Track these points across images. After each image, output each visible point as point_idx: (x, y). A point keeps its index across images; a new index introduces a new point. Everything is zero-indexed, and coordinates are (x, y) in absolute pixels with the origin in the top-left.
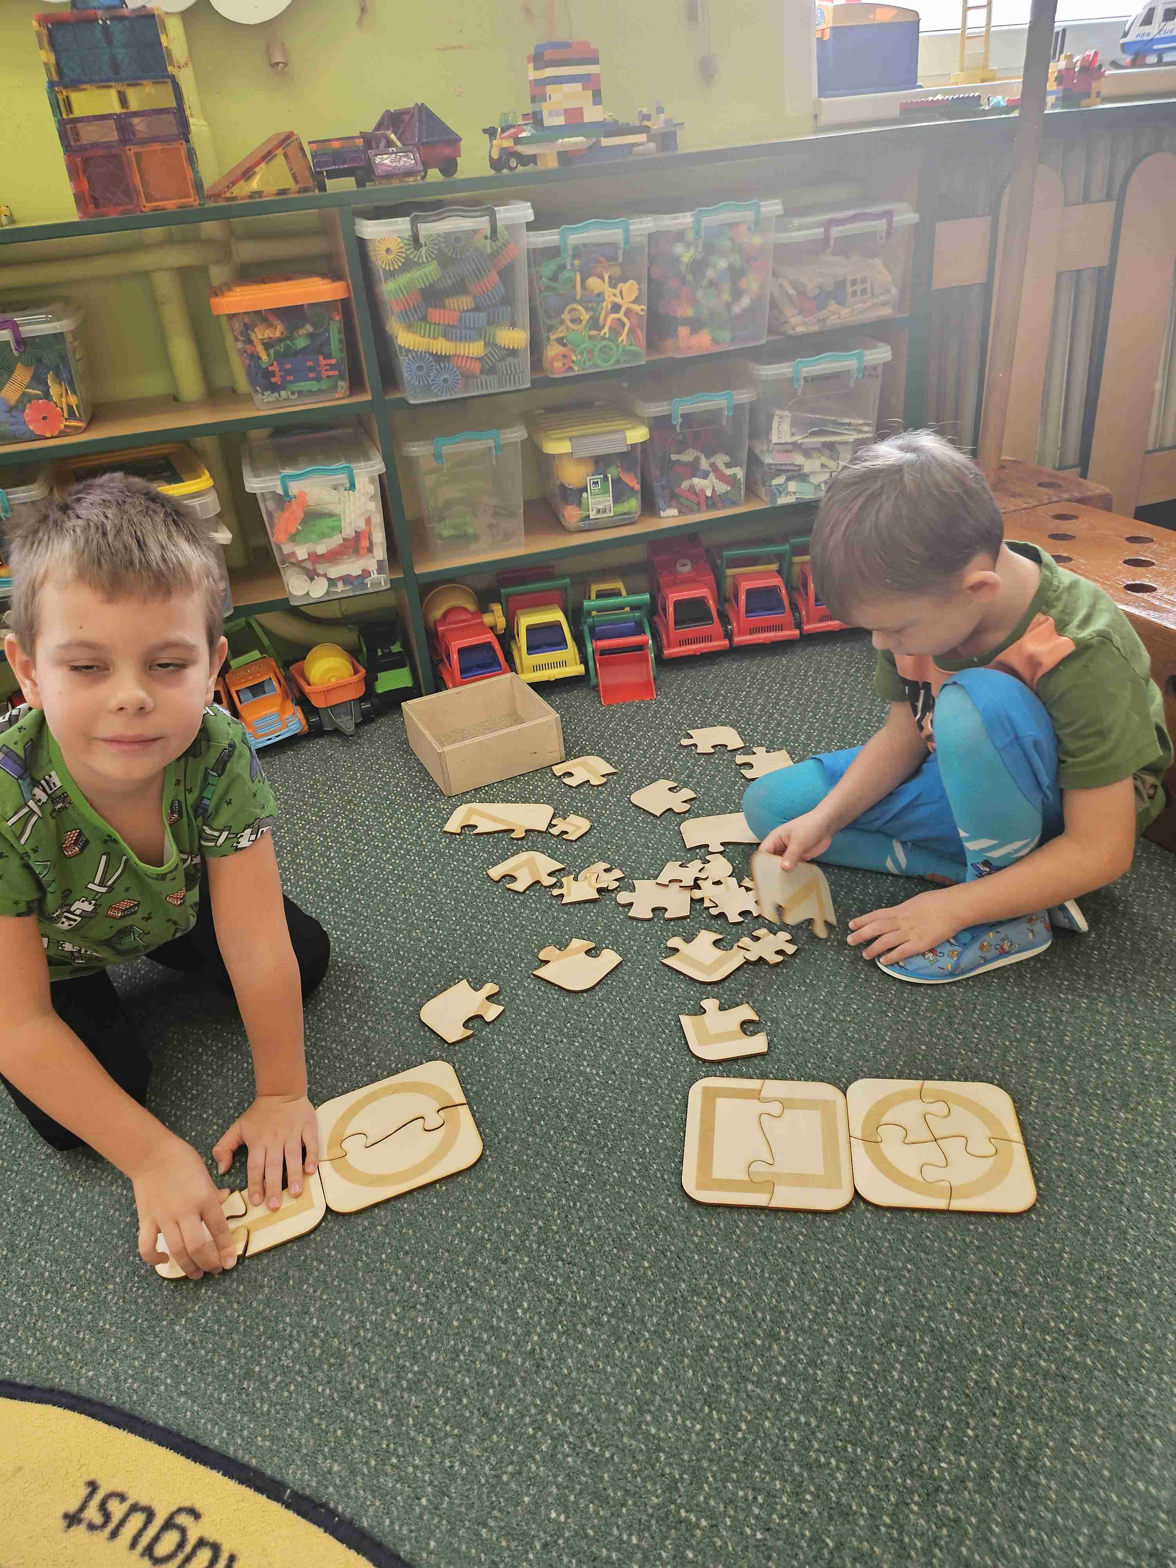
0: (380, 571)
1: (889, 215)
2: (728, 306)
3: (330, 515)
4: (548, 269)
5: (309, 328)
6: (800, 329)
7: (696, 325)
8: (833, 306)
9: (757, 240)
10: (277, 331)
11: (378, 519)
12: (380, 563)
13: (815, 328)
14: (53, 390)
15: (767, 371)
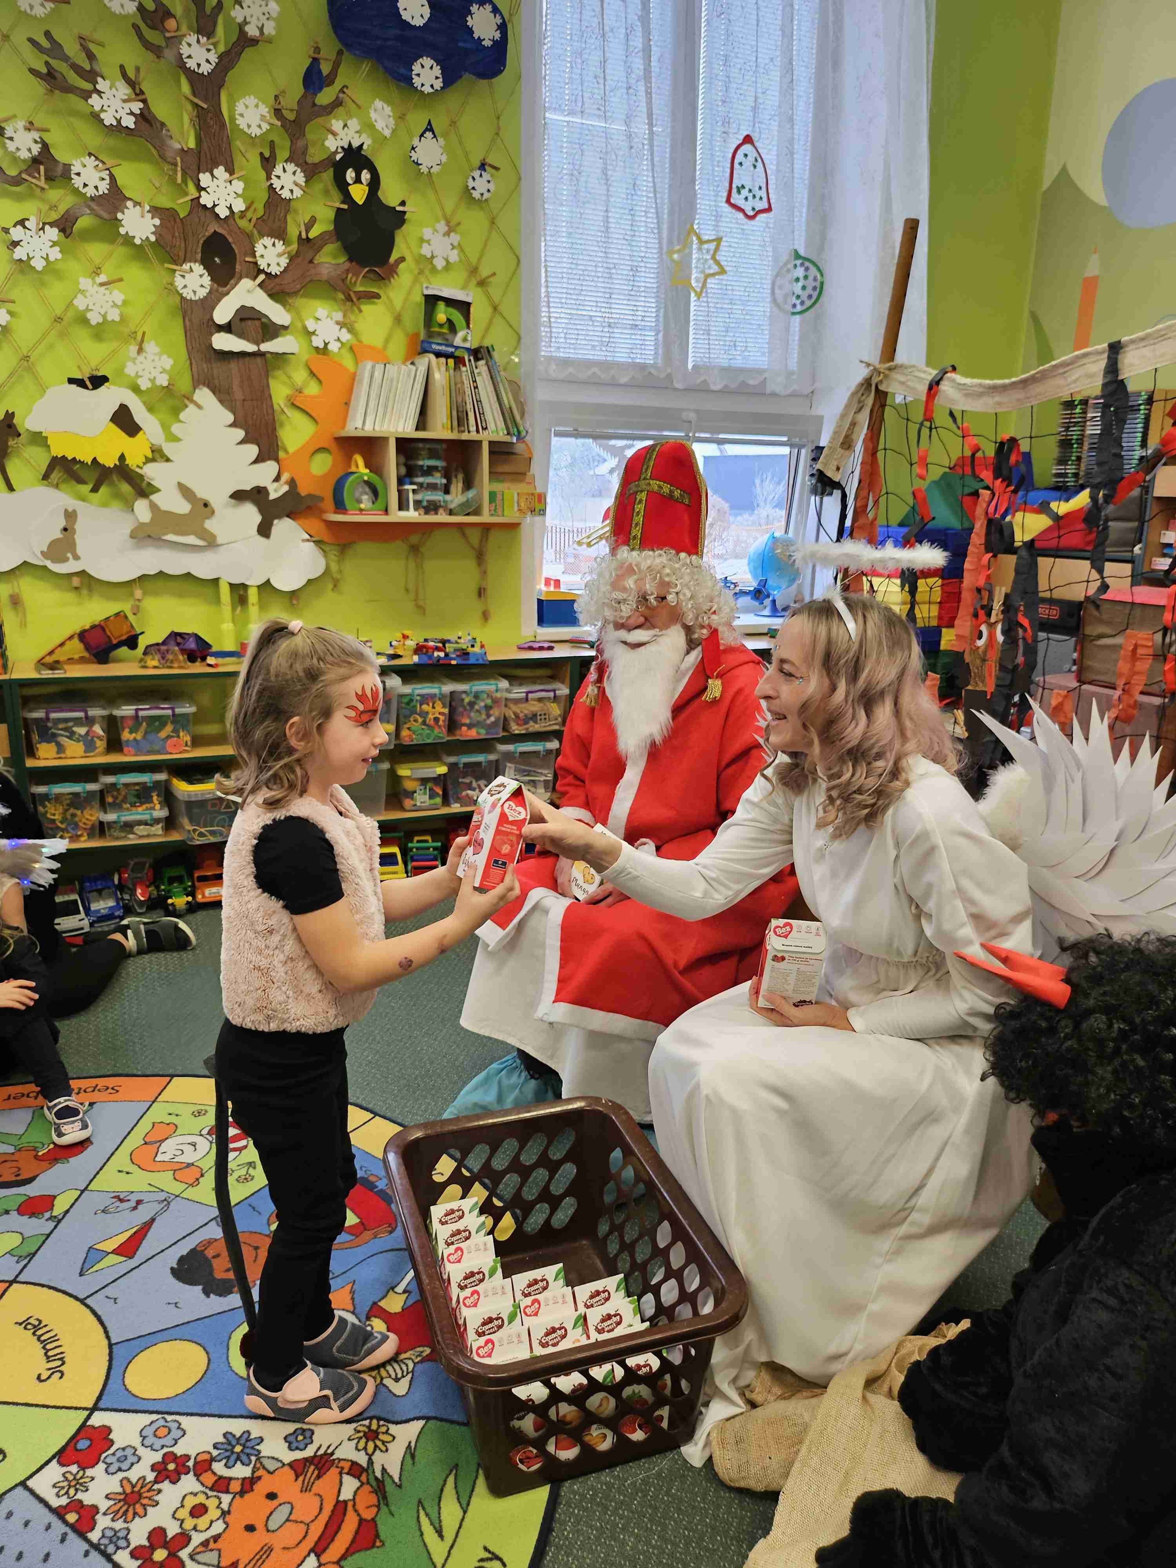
1: (554, 691)
2: (484, 720)
4: (406, 700)
6: (517, 732)
7: (470, 726)
8: (531, 723)
9: (498, 695)
13: (524, 732)
14: (181, 734)
15: (503, 748)
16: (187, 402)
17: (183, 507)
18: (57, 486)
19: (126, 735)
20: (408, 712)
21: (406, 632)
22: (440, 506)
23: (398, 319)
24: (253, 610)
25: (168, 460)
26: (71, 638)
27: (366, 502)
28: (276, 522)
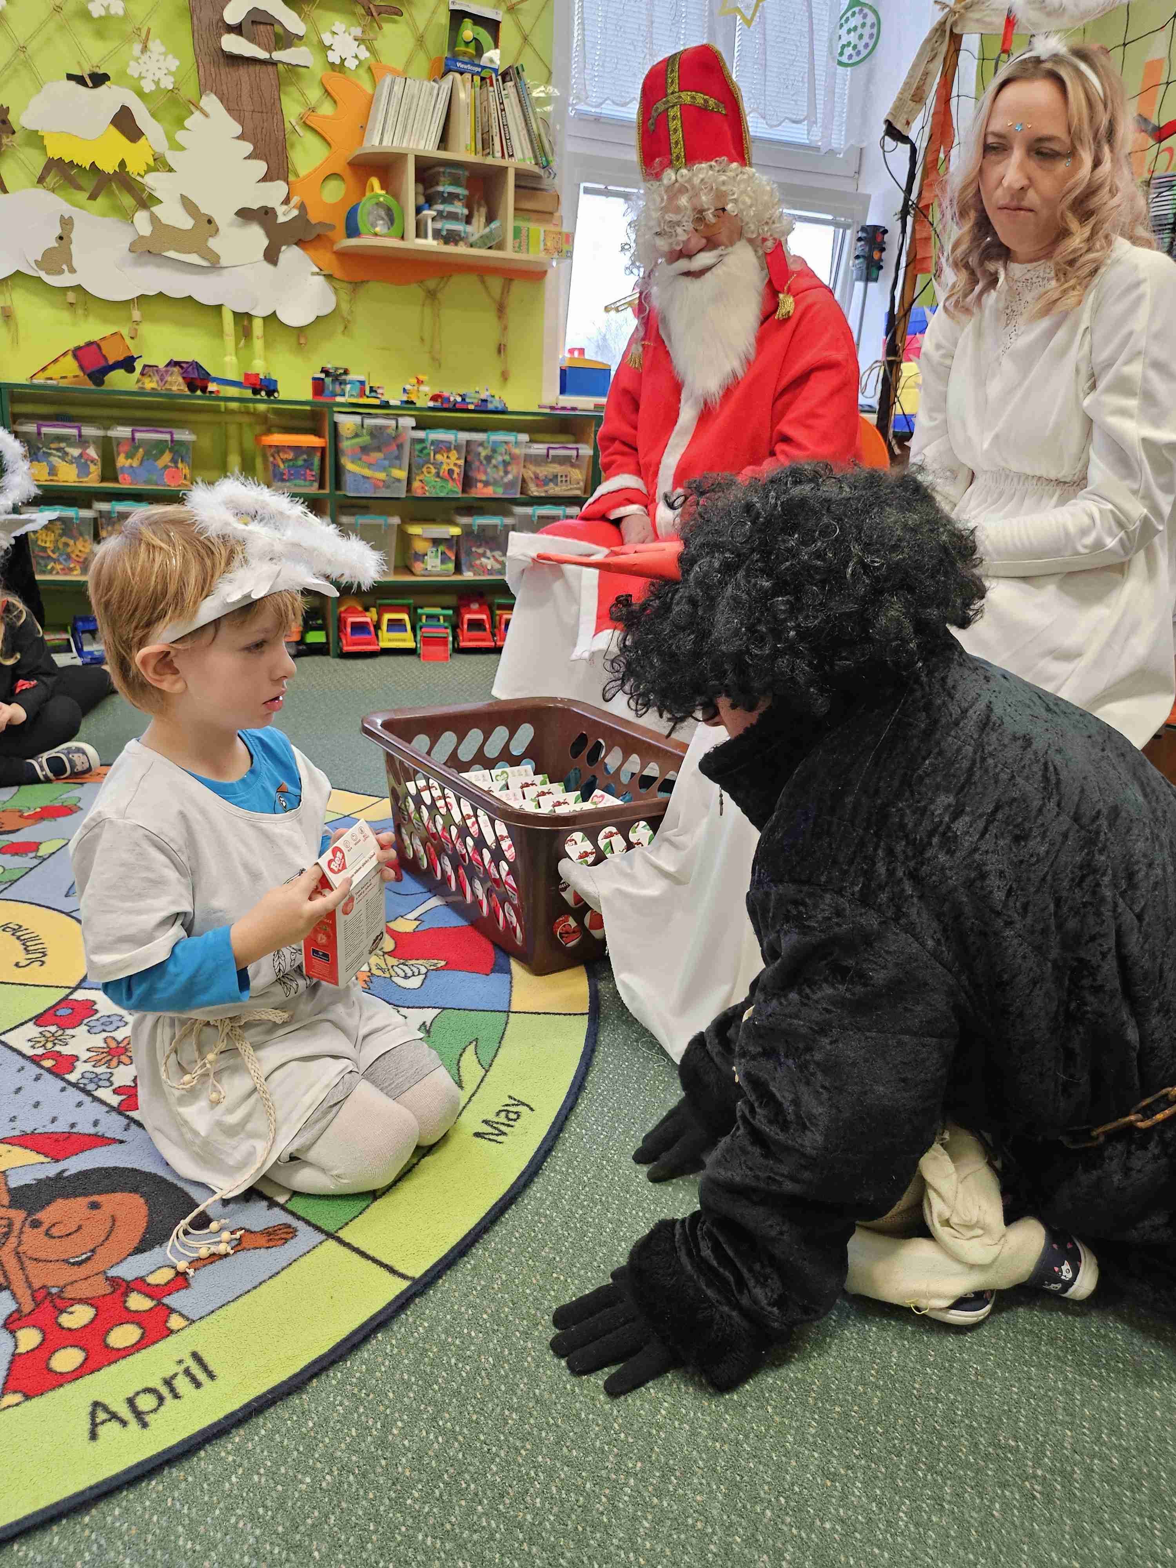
1: (577, 449)
2: (502, 478)
4: (418, 447)
5: (305, 457)
6: (536, 494)
7: (486, 484)
8: (551, 485)
9: (516, 451)
10: (290, 455)
13: (543, 494)
14: (180, 465)
15: (519, 510)
16: (192, 108)
17: (186, 222)
18: (53, 190)
19: (122, 461)
20: (420, 461)
21: (421, 377)
22: (461, 239)
23: (420, 40)
24: (258, 344)
25: (171, 170)
26: (64, 354)
27: (381, 227)
28: (284, 249)
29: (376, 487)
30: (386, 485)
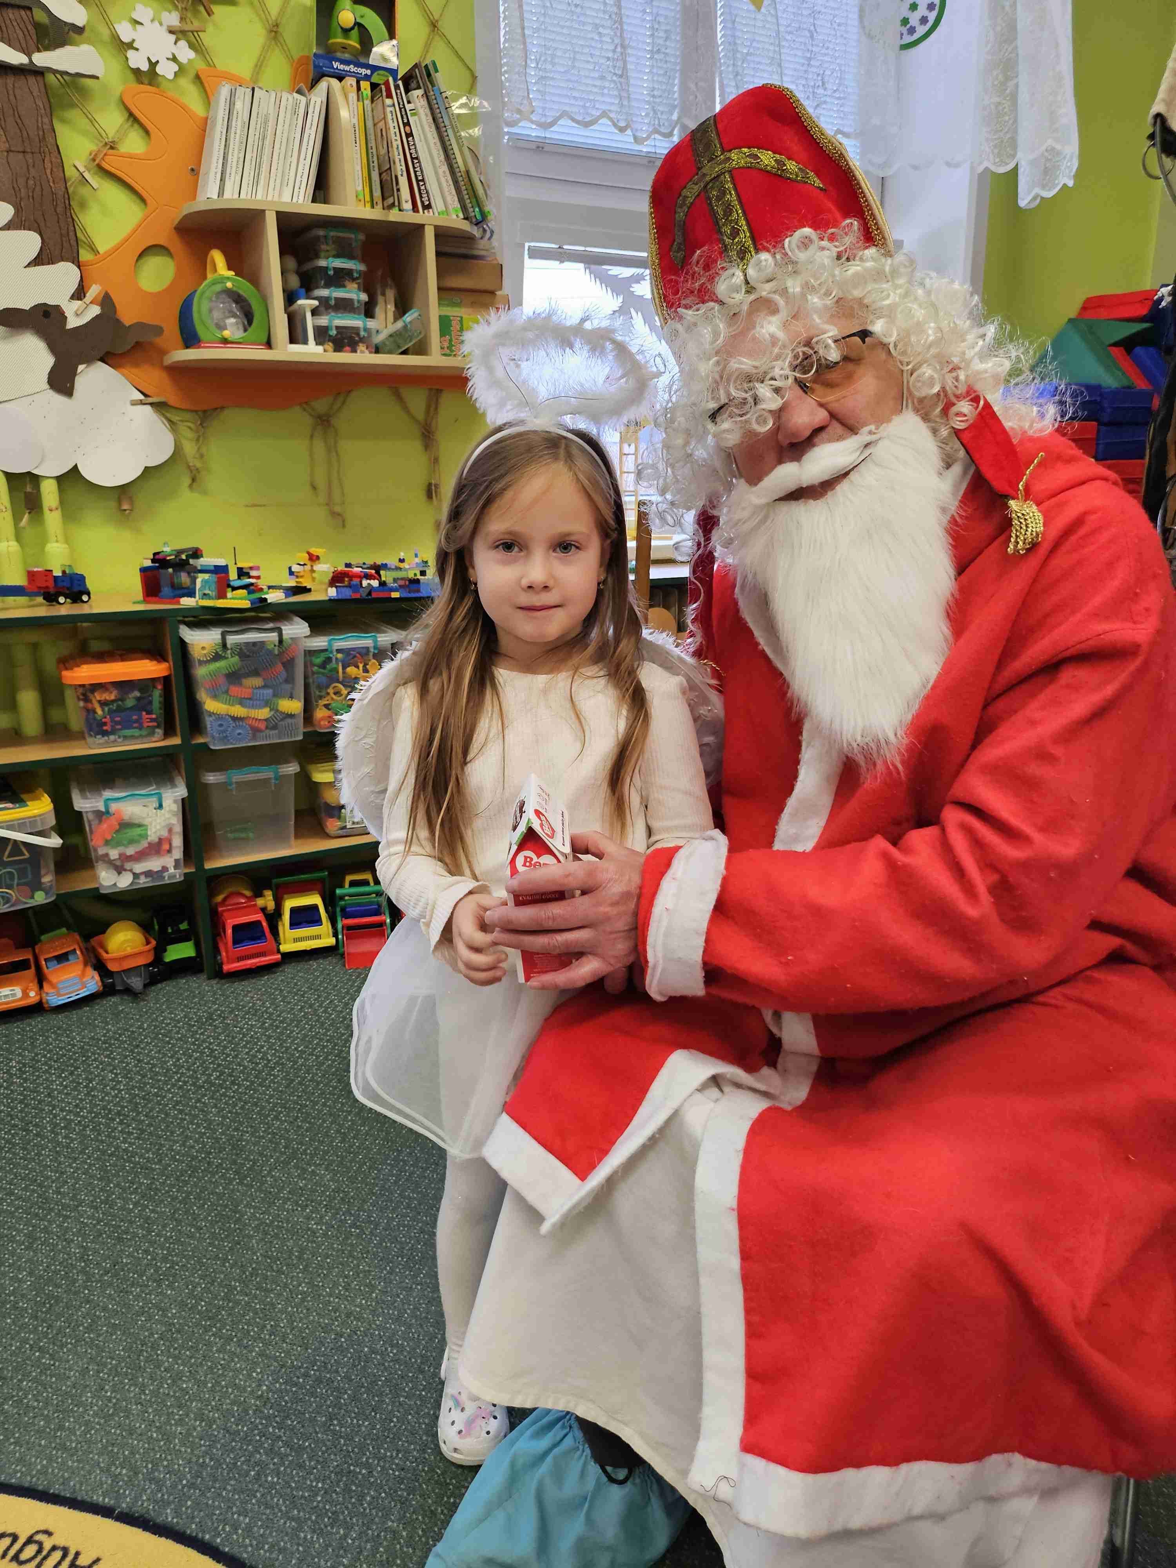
0: (176, 867)
3: (140, 826)
4: (318, 660)
5: (137, 694)
10: (114, 695)
11: (178, 828)
12: (177, 861)
20: (323, 680)
21: (315, 551)
22: (360, 338)
23: (274, 31)
24: (53, 519)
27: (232, 329)
28: (81, 368)
29: (256, 731)
30: (271, 724)
